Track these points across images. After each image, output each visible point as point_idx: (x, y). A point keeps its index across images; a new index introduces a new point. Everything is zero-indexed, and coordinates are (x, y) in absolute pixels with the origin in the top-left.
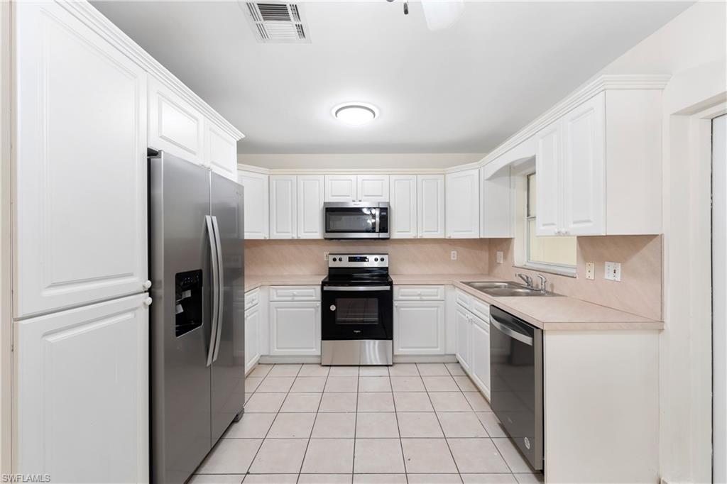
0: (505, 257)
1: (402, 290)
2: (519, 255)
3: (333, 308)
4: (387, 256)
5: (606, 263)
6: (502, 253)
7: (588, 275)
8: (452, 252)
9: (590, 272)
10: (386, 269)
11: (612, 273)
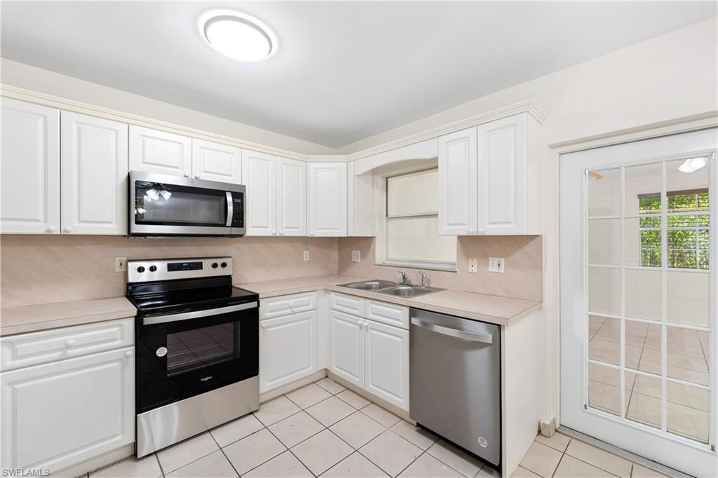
0: (364, 255)
1: (270, 304)
2: (380, 253)
3: (161, 352)
4: (230, 259)
5: (490, 258)
6: (359, 252)
7: (470, 269)
8: (305, 252)
9: (473, 266)
10: (229, 277)
11: (495, 266)
